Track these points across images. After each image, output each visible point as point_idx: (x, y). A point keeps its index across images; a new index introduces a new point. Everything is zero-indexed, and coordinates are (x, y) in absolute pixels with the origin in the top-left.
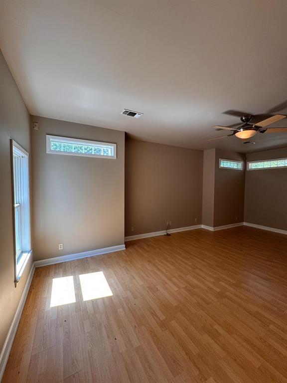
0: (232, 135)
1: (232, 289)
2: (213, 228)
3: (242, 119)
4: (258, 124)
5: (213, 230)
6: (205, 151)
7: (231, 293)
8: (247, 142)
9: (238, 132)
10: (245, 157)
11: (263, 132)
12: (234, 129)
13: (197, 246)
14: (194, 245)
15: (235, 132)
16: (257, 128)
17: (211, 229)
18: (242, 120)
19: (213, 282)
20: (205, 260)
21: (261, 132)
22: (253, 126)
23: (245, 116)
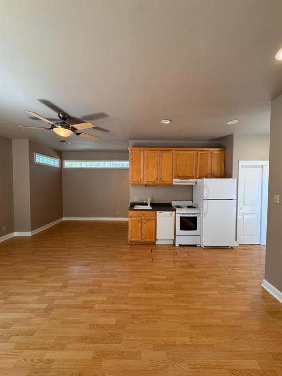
0: (51, 129)
1: (60, 295)
2: (30, 232)
3: (59, 115)
4: (75, 126)
5: (31, 235)
6: (13, 140)
7: (60, 299)
8: (63, 140)
9: (56, 127)
10: (61, 155)
11: (78, 134)
12: (52, 123)
13: (10, 263)
14: (5, 263)
15: (53, 127)
16: (73, 129)
17: (29, 234)
18: (60, 117)
19: (38, 300)
20: (24, 276)
21: (77, 134)
22: (71, 127)
23: (62, 114)
